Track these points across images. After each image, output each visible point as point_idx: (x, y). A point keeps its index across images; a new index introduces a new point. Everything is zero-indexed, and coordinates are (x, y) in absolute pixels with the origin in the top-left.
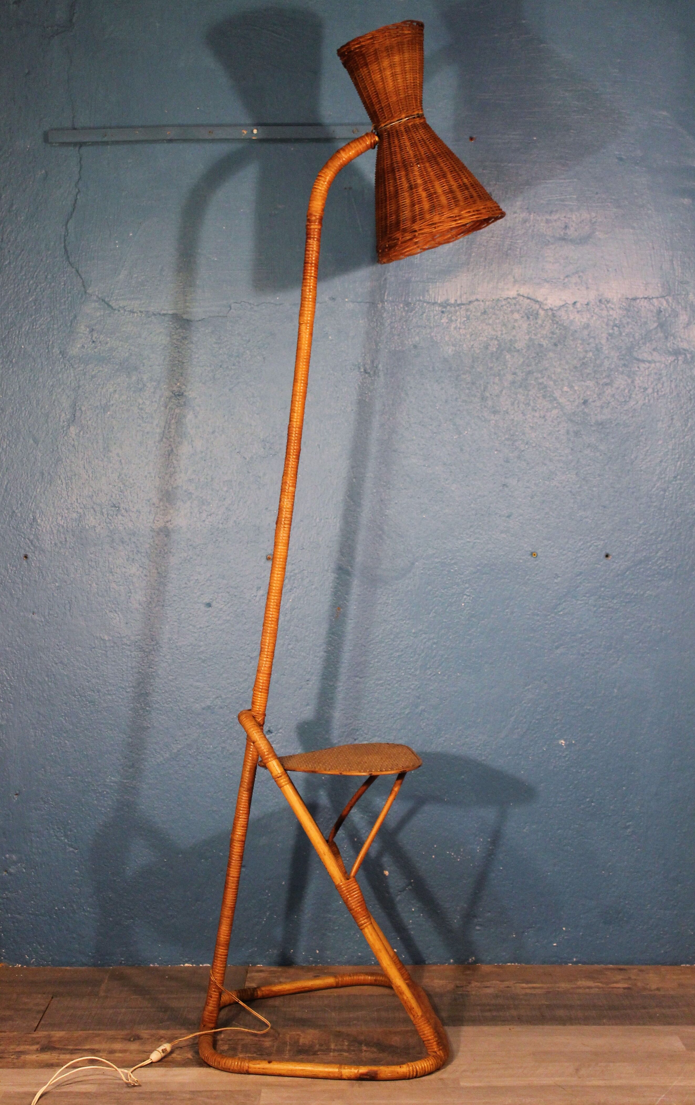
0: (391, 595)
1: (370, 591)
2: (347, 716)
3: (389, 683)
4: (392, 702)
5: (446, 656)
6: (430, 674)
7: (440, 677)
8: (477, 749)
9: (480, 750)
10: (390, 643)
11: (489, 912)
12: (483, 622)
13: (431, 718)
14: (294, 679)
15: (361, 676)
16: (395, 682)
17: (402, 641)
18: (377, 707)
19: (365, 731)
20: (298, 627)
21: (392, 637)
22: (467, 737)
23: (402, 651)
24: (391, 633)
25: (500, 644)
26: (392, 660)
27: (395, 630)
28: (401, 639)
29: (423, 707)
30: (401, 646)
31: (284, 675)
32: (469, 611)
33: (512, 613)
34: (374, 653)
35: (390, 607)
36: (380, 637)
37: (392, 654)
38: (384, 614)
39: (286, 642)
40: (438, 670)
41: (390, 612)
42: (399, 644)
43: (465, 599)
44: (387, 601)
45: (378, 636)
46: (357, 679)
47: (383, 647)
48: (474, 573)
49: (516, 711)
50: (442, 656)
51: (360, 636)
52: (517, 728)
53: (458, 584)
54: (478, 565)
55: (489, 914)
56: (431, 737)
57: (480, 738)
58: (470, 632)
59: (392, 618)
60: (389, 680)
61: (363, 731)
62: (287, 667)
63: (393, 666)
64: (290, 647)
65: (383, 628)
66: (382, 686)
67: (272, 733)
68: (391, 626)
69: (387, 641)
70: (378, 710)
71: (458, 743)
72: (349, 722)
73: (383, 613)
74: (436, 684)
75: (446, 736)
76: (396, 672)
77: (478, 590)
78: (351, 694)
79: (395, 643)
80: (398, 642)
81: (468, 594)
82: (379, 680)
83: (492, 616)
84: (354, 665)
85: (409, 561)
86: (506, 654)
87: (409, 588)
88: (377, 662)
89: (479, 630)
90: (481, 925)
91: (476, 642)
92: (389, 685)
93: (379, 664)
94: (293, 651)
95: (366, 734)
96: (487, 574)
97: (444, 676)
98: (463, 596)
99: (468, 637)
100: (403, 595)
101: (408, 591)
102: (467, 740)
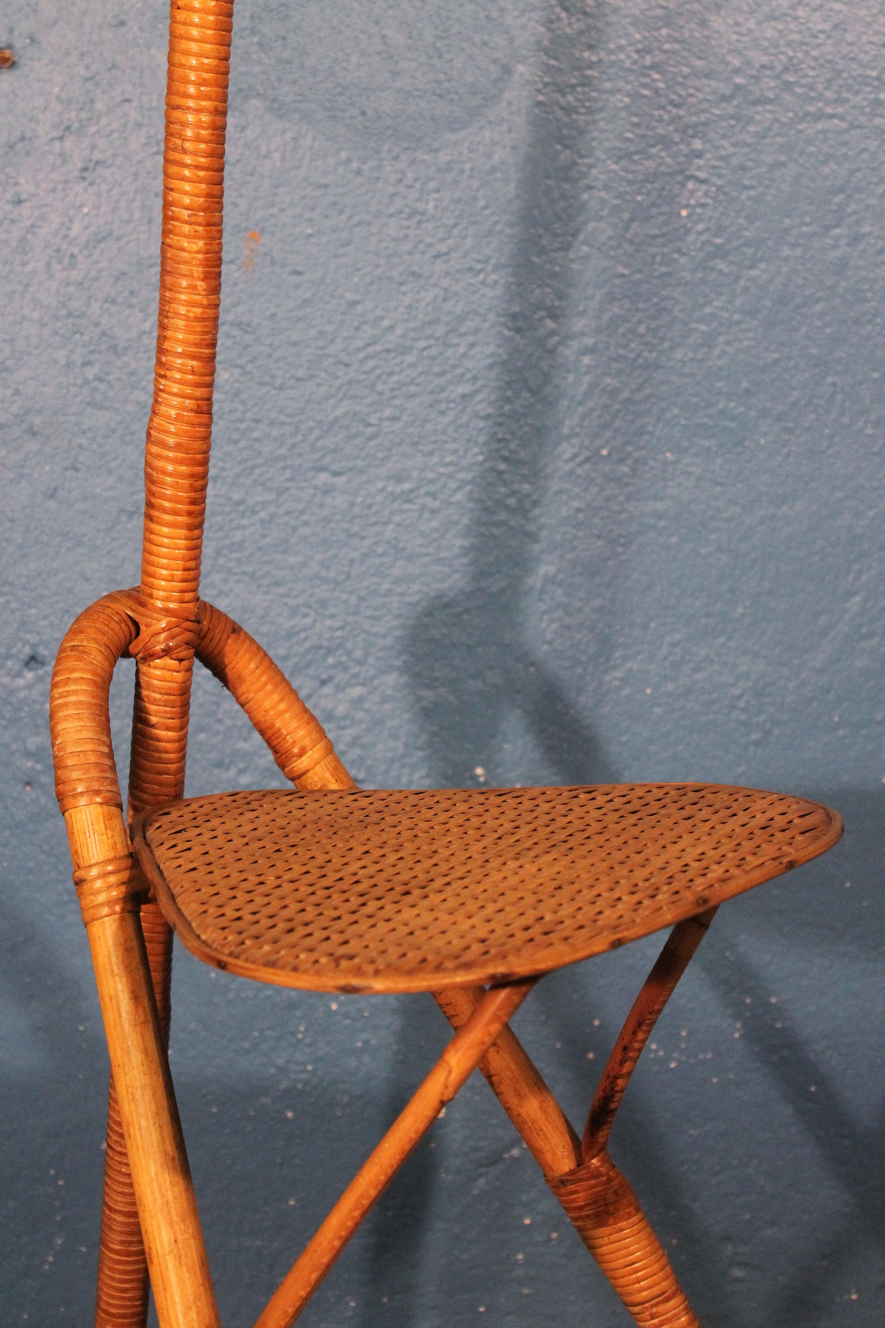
0: (432, 185)
1: (358, 172)
2: (291, 602)
3: (432, 488)
4: (443, 555)
5: (626, 394)
6: (575, 456)
7: (607, 468)
8: (732, 707)
9: (744, 710)
10: (433, 351)
11: (772, 1223)
12: (753, 273)
13: (578, 604)
14: (110, 481)
15: (334, 467)
16: (453, 485)
17: (472, 345)
18: (396, 571)
19: (358, 654)
20: (114, 301)
21: (440, 330)
22: (696, 670)
23: (475, 379)
24: (437, 321)
25: (815, 351)
26: (443, 413)
27: (448, 306)
28: (471, 339)
29: (552, 569)
30: (470, 364)
31: (77, 470)
32: (704, 238)
33: (855, 240)
34: (380, 387)
35: (430, 226)
36: (398, 331)
37: (443, 389)
38: (410, 253)
39: (78, 357)
40: (598, 442)
41: (430, 245)
42: (464, 355)
43: (692, 193)
44: (420, 207)
45: (392, 328)
46: (323, 477)
47: (410, 365)
48: (724, 99)
49: (864, 578)
50: (613, 393)
51: (329, 328)
52: (870, 636)
53: (665, 142)
54: (737, 71)
55: (775, 1230)
56: (579, 670)
57: (743, 669)
58: (707, 310)
59: (439, 266)
60: (431, 481)
61: (349, 653)
62: (84, 441)
63: (444, 432)
64: (91, 373)
65: (407, 300)
66: (409, 501)
67: (43, 664)
68: (435, 291)
69: (422, 344)
70: (397, 581)
71: (670, 687)
72: (299, 622)
73: (408, 246)
74: (594, 489)
75: (628, 665)
76: (456, 452)
77: (734, 161)
78: (306, 531)
79: (450, 352)
80: (462, 349)
81: (702, 175)
82: (398, 478)
83: (786, 252)
84: (311, 429)
85: (494, 61)
86: (834, 384)
87: (496, 158)
88: (394, 419)
89: (738, 302)
90: (745, 1265)
91: (728, 343)
92: (433, 495)
93: (398, 425)
94: (102, 387)
95: (360, 663)
96: (769, 101)
97: (621, 461)
98: (683, 185)
99: (702, 327)
100: (476, 183)
101: (493, 170)
102: (699, 676)
